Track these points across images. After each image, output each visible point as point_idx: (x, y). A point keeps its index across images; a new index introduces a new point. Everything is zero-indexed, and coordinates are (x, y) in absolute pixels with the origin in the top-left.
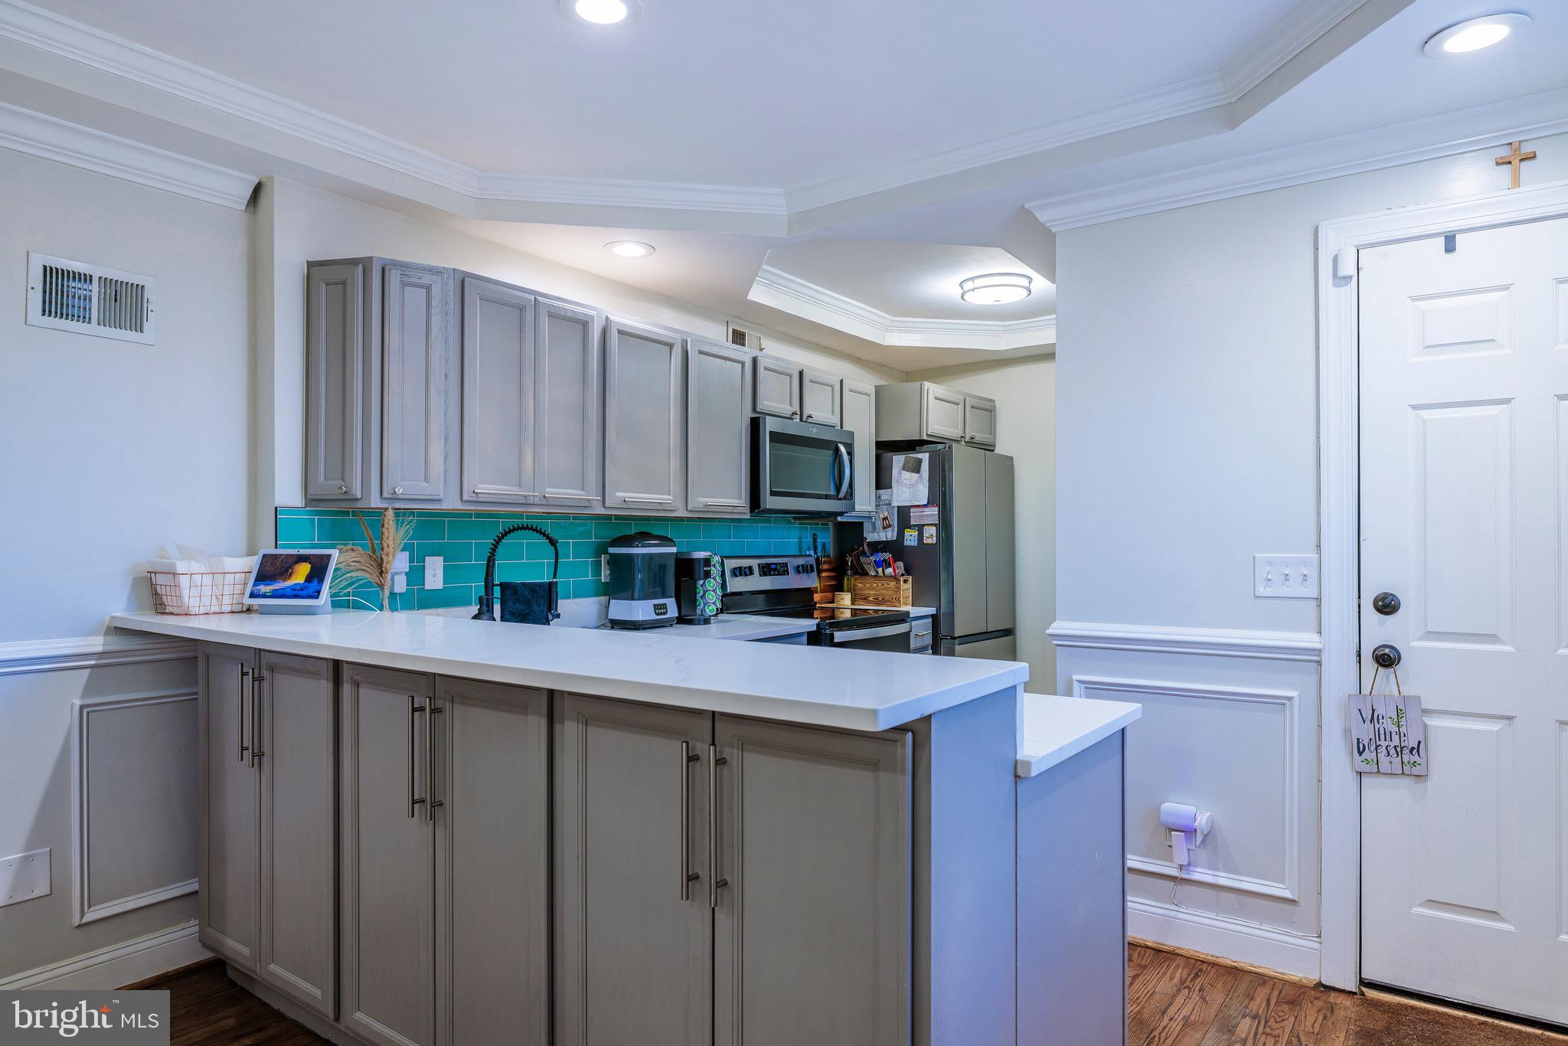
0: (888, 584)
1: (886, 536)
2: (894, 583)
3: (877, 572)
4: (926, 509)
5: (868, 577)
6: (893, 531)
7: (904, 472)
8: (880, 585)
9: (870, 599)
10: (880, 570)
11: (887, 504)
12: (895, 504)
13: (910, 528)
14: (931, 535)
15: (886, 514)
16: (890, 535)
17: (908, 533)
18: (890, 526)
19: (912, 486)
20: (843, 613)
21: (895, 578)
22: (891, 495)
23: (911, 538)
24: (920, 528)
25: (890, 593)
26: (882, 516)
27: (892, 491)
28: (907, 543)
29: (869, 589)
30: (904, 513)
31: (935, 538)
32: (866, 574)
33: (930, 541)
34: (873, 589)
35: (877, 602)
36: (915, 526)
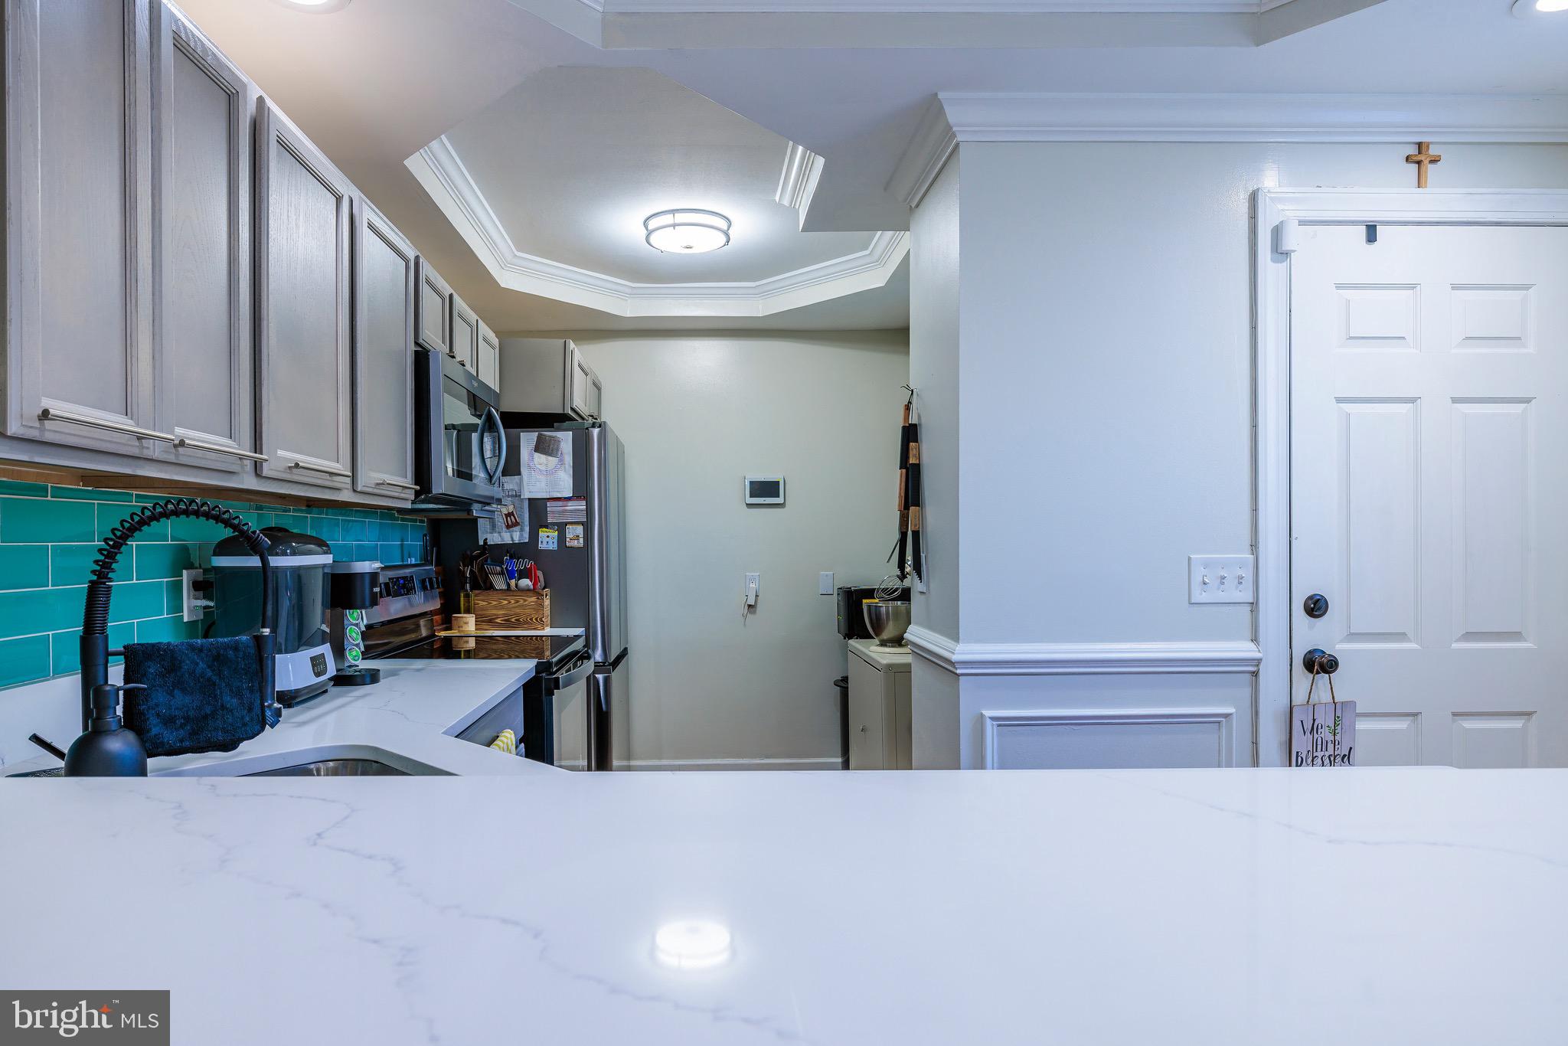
0: (525, 601)
1: (512, 538)
2: (534, 599)
3: (508, 585)
4: (570, 503)
5: (490, 592)
6: (522, 530)
7: (537, 455)
8: (513, 602)
9: (498, 621)
10: (513, 582)
11: (512, 496)
12: (526, 495)
13: (547, 527)
14: (575, 533)
15: (511, 509)
16: (519, 536)
17: (543, 533)
18: (516, 524)
19: (549, 473)
20: (467, 642)
21: (534, 591)
22: (520, 484)
23: (548, 540)
24: (561, 528)
25: (528, 611)
26: (504, 511)
27: (521, 480)
28: (542, 546)
29: (495, 608)
30: (538, 507)
31: (581, 540)
32: (490, 587)
33: (575, 544)
34: (502, 608)
35: (508, 624)
36: (554, 524)
